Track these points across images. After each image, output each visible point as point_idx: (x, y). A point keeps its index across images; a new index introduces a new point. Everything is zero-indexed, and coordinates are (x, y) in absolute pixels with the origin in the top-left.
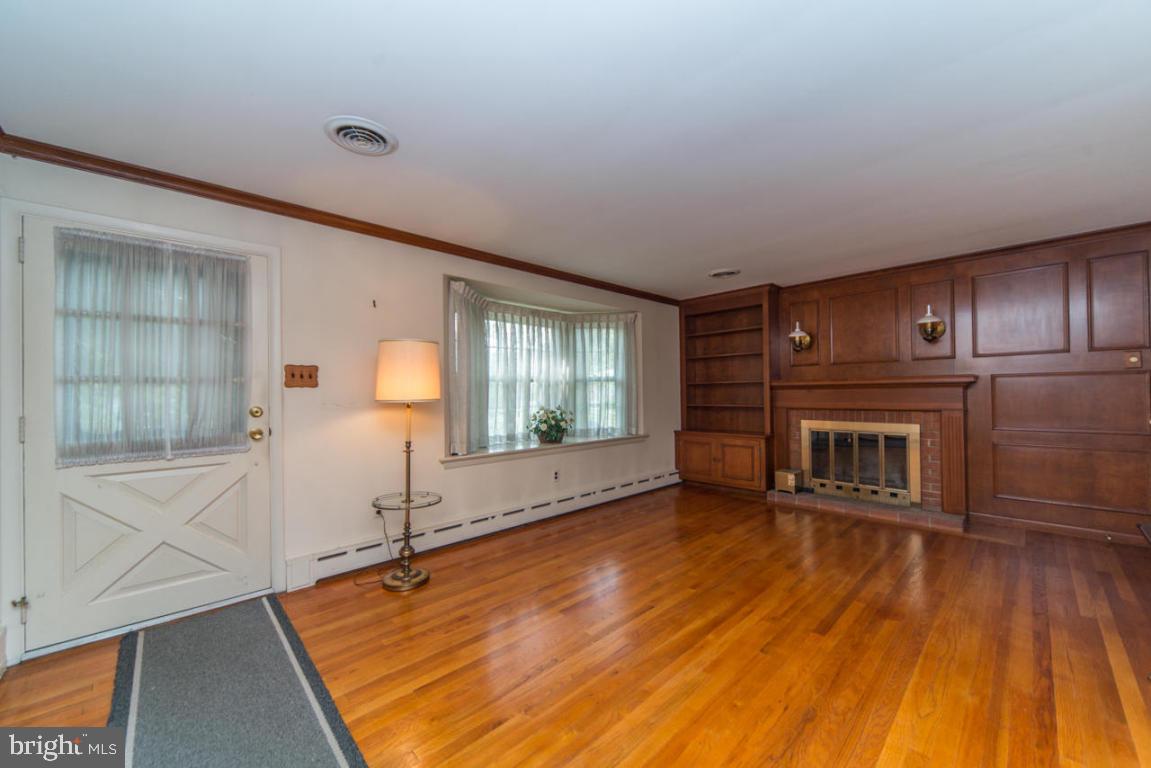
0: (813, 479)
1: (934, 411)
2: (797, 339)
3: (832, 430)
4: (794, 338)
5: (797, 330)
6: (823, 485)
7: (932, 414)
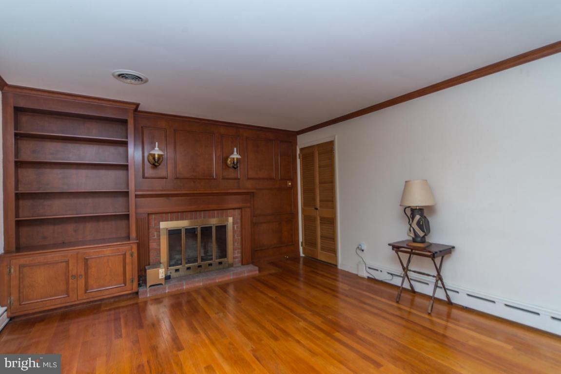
0: (169, 268)
1: (238, 209)
2: (156, 156)
3: (183, 227)
4: (154, 155)
5: (157, 148)
6: (177, 270)
7: (237, 210)
